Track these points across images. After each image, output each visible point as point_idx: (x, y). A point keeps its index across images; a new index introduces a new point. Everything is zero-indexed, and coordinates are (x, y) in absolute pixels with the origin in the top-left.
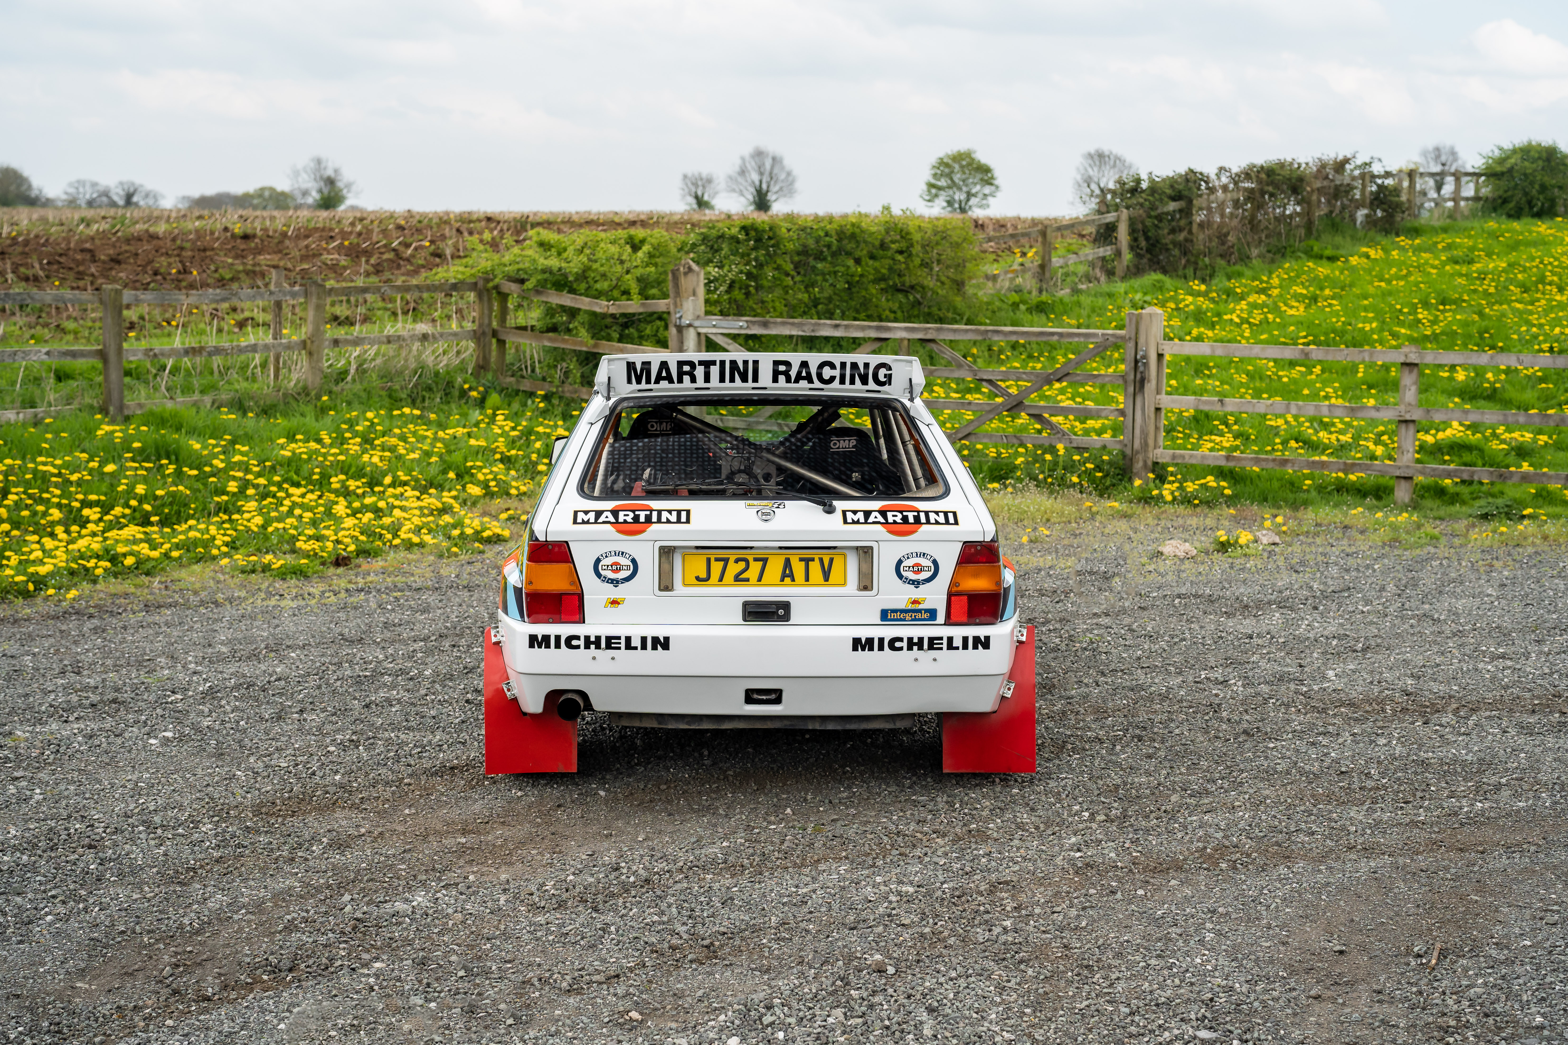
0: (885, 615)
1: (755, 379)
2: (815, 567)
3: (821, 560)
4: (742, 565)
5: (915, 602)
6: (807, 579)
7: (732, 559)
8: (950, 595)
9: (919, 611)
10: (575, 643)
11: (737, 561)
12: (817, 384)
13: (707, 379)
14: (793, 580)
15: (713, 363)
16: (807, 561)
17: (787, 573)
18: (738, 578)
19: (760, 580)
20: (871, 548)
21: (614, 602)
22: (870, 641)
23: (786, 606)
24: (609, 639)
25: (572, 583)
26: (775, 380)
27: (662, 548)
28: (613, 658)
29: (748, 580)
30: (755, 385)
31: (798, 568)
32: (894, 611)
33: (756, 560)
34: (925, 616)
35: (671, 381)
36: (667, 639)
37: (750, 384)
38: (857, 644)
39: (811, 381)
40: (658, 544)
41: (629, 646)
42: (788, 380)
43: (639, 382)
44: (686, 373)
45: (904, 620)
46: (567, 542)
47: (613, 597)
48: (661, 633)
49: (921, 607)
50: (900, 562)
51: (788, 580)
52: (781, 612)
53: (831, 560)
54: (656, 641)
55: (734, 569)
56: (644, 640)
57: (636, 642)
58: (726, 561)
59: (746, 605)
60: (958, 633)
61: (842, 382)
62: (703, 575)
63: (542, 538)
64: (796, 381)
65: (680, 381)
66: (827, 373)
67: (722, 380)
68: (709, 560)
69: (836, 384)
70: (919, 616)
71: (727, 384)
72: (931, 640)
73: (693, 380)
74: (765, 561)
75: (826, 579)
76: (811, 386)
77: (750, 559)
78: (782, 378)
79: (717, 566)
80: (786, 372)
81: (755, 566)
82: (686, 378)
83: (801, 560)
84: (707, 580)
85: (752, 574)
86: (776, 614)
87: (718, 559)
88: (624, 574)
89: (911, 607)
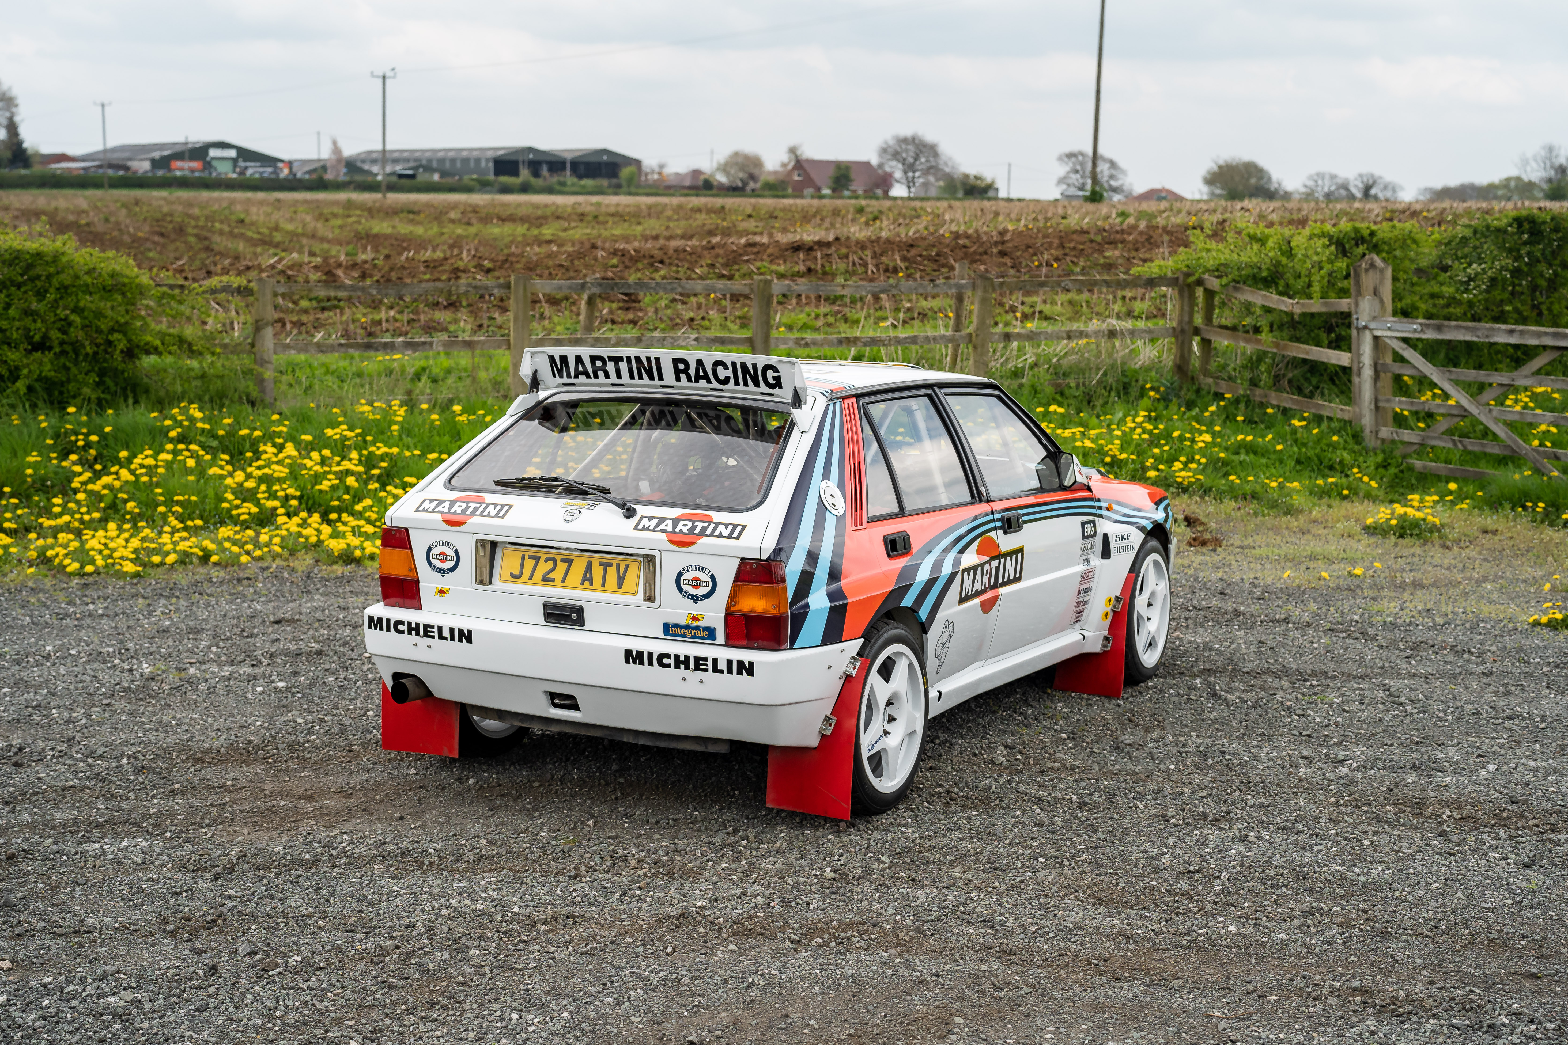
0: (668, 629)
1: (661, 378)
2: (612, 572)
3: (618, 566)
4: (550, 564)
5: (694, 618)
6: (603, 585)
7: (544, 557)
8: (728, 614)
9: (697, 628)
10: (400, 627)
11: (546, 561)
12: (715, 385)
13: (619, 376)
14: (591, 585)
15: (620, 359)
16: (606, 566)
17: (587, 577)
18: (546, 579)
19: (563, 582)
20: (654, 557)
21: (442, 592)
22: (640, 654)
23: (580, 611)
24: (427, 627)
25: (411, 570)
26: (678, 379)
27: (478, 541)
28: (429, 647)
29: (553, 580)
30: (662, 383)
31: (598, 572)
32: (676, 626)
33: (563, 560)
34: (704, 634)
35: (588, 377)
36: (470, 632)
37: (657, 382)
38: (631, 657)
39: (709, 382)
40: (477, 537)
41: (441, 637)
42: (689, 379)
43: (561, 377)
44: (600, 368)
45: (685, 636)
46: (407, 529)
47: (439, 586)
48: (465, 627)
49: (700, 624)
50: (680, 574)
51: (587, 583)
52: (574, 616)
53: (627, 566)
54: (461, 633)
55: (543, 568)
56: (452, 630)
57: (446, 633)
58: (538, 559)
59: (545, 605)
60: (724, 654)
61: (737, 383)
62: (517, 572)
63: (391, 524)
64: (697, 381)
65: (596, 376)
66: (722, 373)
67: (632, 377)
68: (523, 557)
69: (731, 385)
70: (696, 633)
71: (637, 381)
72: (697, 659)
73: (607, 376)
74: (570, 562)
75: (620, 586)
76: (710, 386)
77: (558, 558)
78: (683, 376)
79: (529, 564)
80: (686, 371)
81: (562, 567)
82: (601, 374)
83: (601, 564)
84: (519, 577)
85: (558, 575)
86: (569, 616)
87: (530, 558)
88: (449, 564)
89: (691, 623)
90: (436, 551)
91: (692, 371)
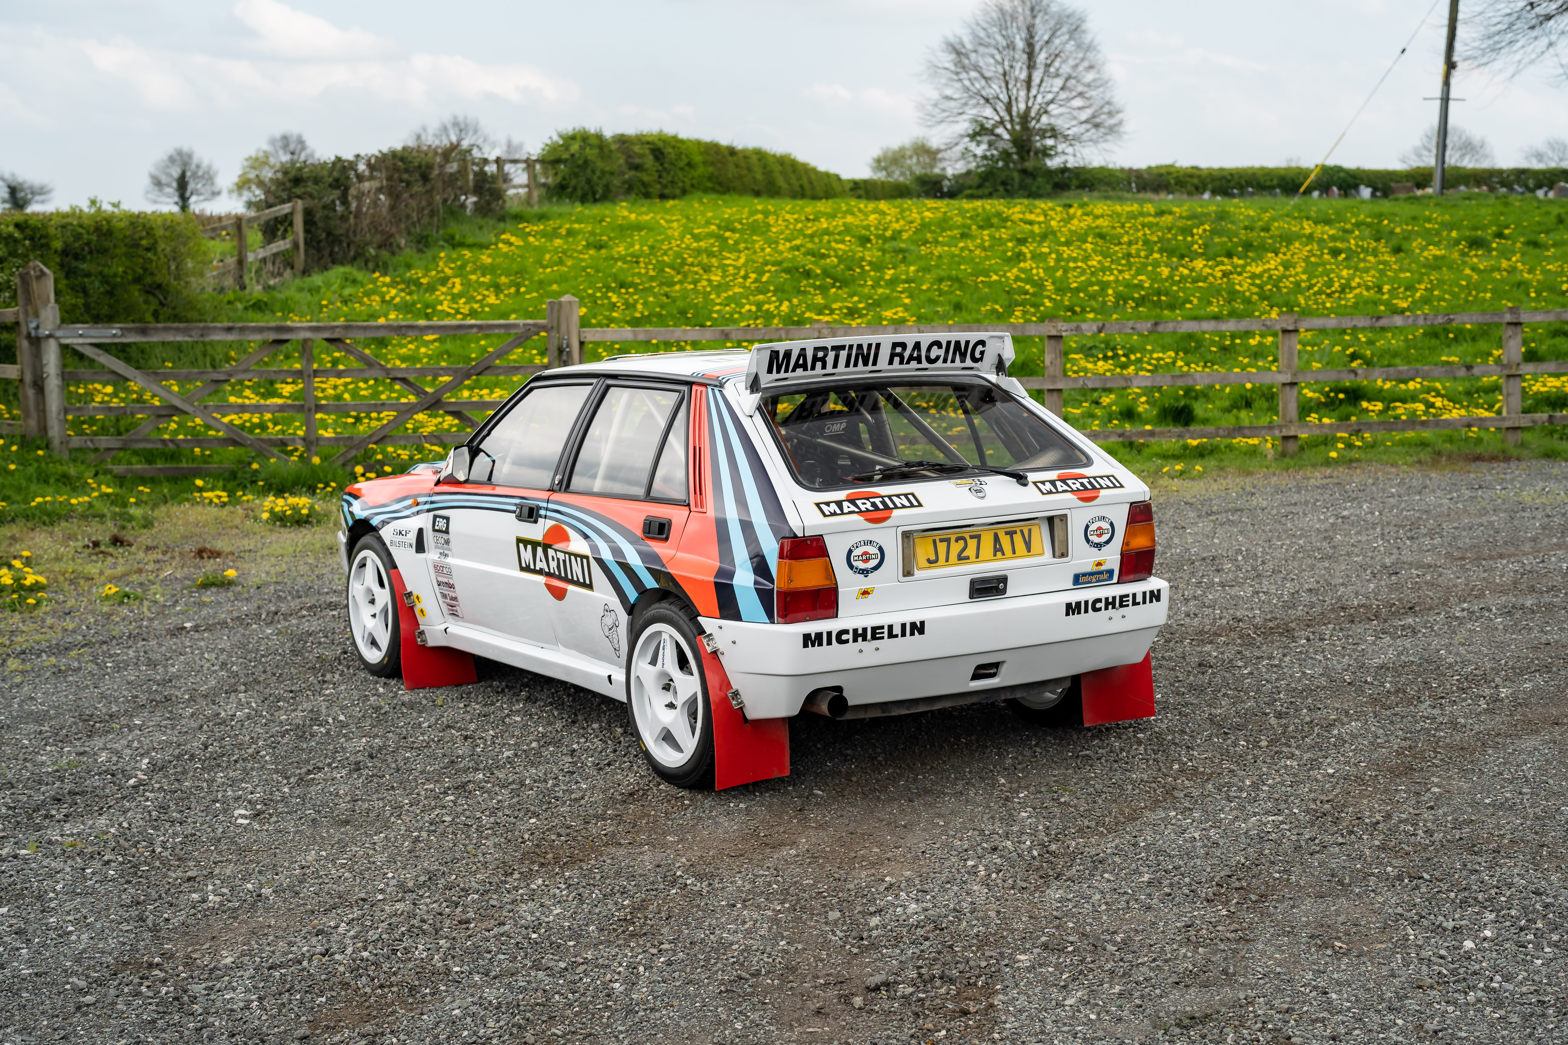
1: (874, 364)
2: (1018, 538)
3: (1022, 533)
4: (961, 543)
5: (1099, 564)
6: (1014, 552)
7: (953, 538)
8: (1122, 555)
9: (1101, 573)
10: (845, 637)
11: (957, 540)
12: (925, 364)
13: (835, 366)
14: (1003, 554)
15: (843, 347)
16: (1011, 534)
17: (998, 549)
18: (961, 558)
19: (977, 556)
20: (1065, 515)
21: (865, 593)
22: (1077, 605)
23: (1003, 580)
24: (874, 629)
25: (827, 578)
26: (891, 362)
27: (904, 533)
28: (878, 649)
29: (968, 558)
30: (873, 368)
31: (1005, 541)
32: (1084, 575)
33: (972, 537)
34: (1104, 577)
35: (806, 369)
36: (922, 623)
37: (870, 367)
38: (1069, 609)
39: (920, 362)
40: (901, 529)
41: (891, 635)
42: (901, 363)
43: (779, 371)
44: (819, 359)
45: (1092, 582)
46: (822, 536)
47: (864, 587)
48: (917, 617)
49: (1102, 568)
50: (1087, 527)
51: (999, 554)
52: (1001, 586)
53: (1030, 531)
54: (913, 625)
55: (956, 547)
56: (903, 626)
57: (897, 630)
58: (948, 540)
59: (973, 582)
60: (1136, 589)
61: (945, 361)
62: (933, 558)
63: (800, 534)
64: (908, 362)
65: (813, 368)
66: (935, 352)
67: (847, 365)
68: (934, 542)
69: (940, 364)
70: (1102, 577)
71: (852, 368)
72: (1120, 598)
73: (823, 366)
74: (978, 537)
75: (1029, 550)
76: (920, 366)
77: (967, 536)
78: (897, 360)
79: (942, 547)
80: (901, 355)
81: (972, 543)
82: (819, 365)
83: (1007, 534)
84: (936, 561)
85: (970, 552)
86: (997, 588)
87: (942, 541)
88: (873, 563)
89: (1096, 569)
90: (857, 552)
91: (907, 355)
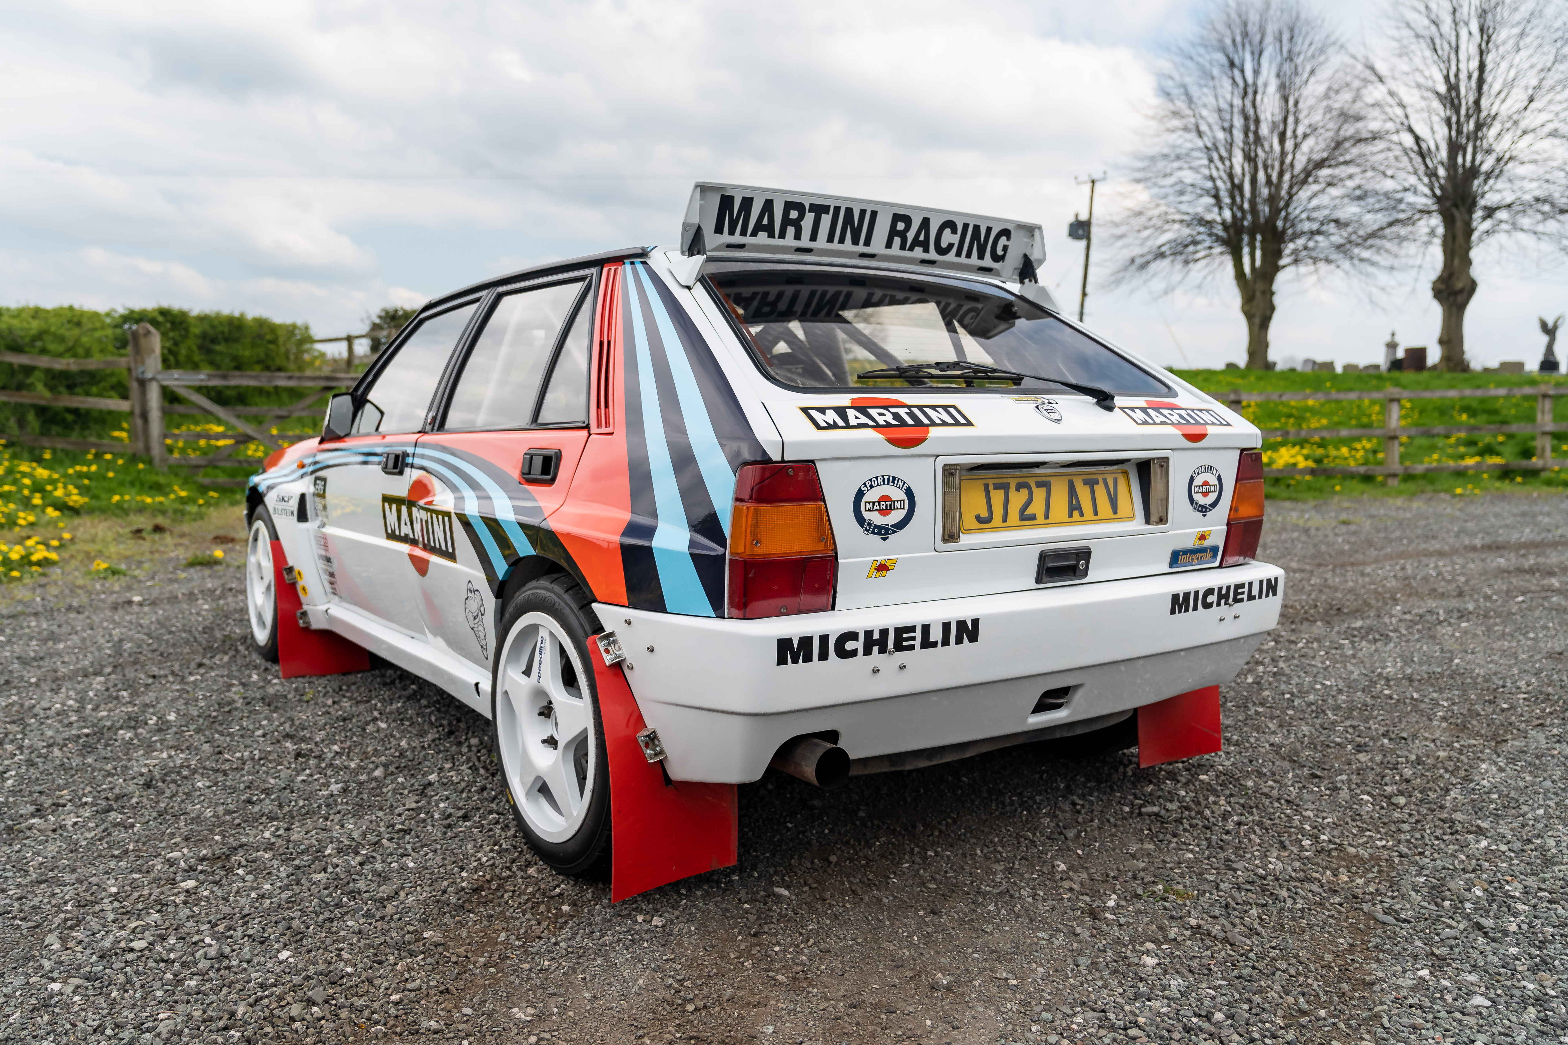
0: (1176, 558)
1: (867, 243)
2: (1099, 492)
3: (1105, 482)
4: (1024, 492)
5: (1203, 537)
6: (1096, 514)
7: (1012, 483)
8: (1229, 524)
9: (1203, 550)
10: (850, 646)
11: (1018, 488)
12: (933, 255)
13: (814, 237)
14: (1082, 515)
16: (1091, 483)
17: (1074, 505)
18: (1025, 517)
19: (1047, 516)
20: (1164, 461)
21: (882, 568)
22: (1187, 598)
23: (1083, 554)
24: (900, 631)
25: (823, 537)
26: (889, 245)
27: (946, 468)
28: (903, 667)
29: (1033, 517)
30: (865, 250)
31: (1083, 493)
32: (1185, 552)
33: (1039, 483)
34: (1209, 556)
35: (771, 235)
37: (860, 247)
38: (1177, 604)
39: (926, 250)
40: (942, 461)
41: (926, 642)
42: (903, 247)
43: (732, 232)
44: (792, 223)
45: (1192, 564)
46: (812, 461)
47: (880, 558)
48: (965, 611)
49: (1205, 543)
50: (1191, 480)
51: (1076, 513)
52: (1082, 564)
53: (1116, 481)
54: (962, 628)
55: (1017, 499)
56: (946, 627)
57: (936, 635)
58: (1006, 487)
59: (1043, 557)
61: (958, 254)
62: (984, 514)
63: (776, 456)
64: (912, 248)
65: (782, 235)
66: (948, 237)
67: (830, 239)
68: (987, 486)
69: (952, 255)
70: (1203, 556)
71: (835, 245)
72: (1236, 589)
73: (798, 234)
74: (1047, 484)
75: (1115, 512)
76: (926, 256)
77: (1032, 481)
78: (897, 241)
79: (997, 497)
80: (903, 235)
81: (1039, 495)
82: (791, 230)
83: (1086, 483)
84: (989, 520)
85: (1037, 508)
86: (1076, 567)
87: (997, 487)
88: (896, 516)
89: (1198, 544)
90: (872, 495)
91: (911, 235)
